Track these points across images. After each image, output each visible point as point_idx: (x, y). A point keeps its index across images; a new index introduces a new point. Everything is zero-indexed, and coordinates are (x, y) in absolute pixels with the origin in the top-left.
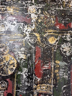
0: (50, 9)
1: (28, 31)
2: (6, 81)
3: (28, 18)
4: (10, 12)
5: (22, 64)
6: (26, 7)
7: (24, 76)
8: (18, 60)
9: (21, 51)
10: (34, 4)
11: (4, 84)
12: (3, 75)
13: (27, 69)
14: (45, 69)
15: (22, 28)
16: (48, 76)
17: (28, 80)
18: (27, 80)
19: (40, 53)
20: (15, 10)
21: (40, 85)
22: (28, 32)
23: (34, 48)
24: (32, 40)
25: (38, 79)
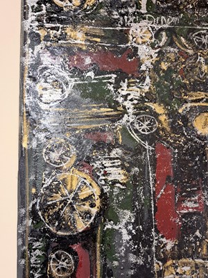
0: (194, 30)
1: (129, 98)
2: (70, 251)
3: (129, 60)
4: (76, 42)
5: (118, 198)
6: (122, 26)
7: (123, 236)
8: (104, 187)
9: (111, 159)
10: (147, 16)
11: (63, 261)
12: (60, 233)
13: (132, 214)
14: (186, 211)
15: (112, 89)
16: (198, 233)
17: (136, 247)
18: (134, 248)
19: (168, 165)
20: (89, 38)
21: (174, 262)
22: (131, 100)
23: (151, 148)
24: (142, 125)
25: (166, 244)
